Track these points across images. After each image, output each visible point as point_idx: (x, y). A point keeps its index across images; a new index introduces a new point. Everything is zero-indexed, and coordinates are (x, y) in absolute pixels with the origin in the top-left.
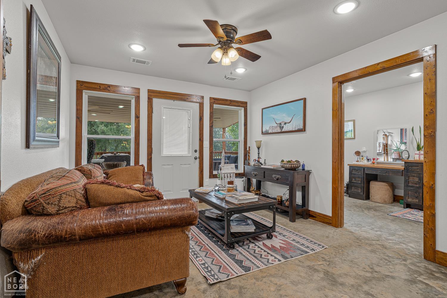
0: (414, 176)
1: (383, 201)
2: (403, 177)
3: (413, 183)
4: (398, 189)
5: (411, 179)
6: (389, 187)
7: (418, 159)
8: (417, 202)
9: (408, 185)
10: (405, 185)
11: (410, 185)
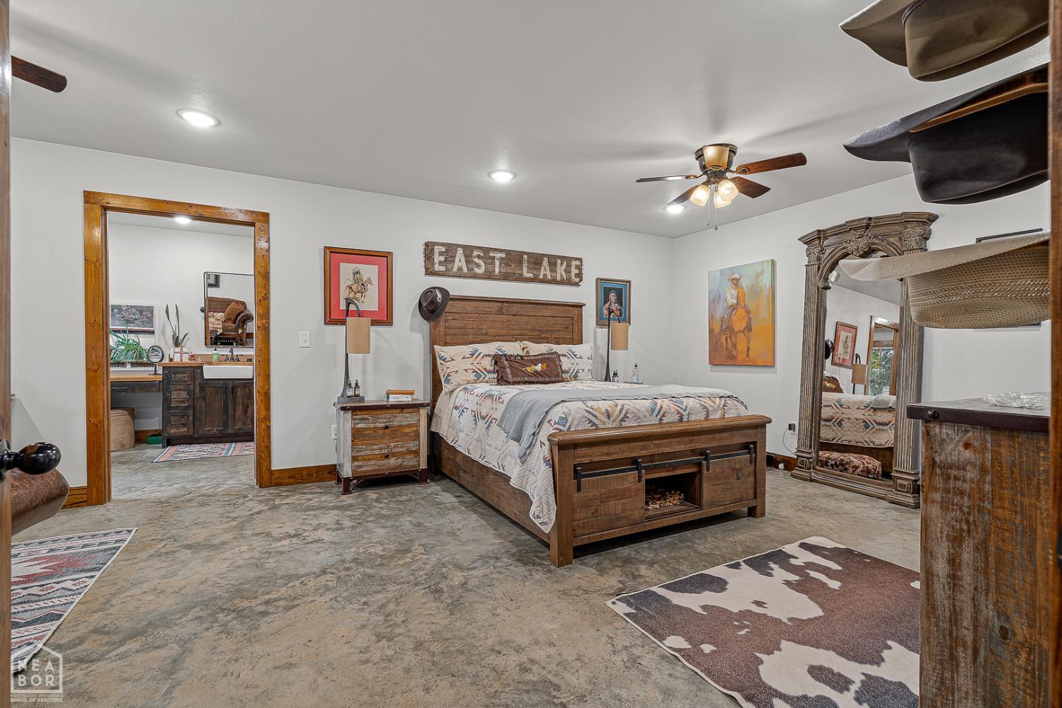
0: (180, 390)
1: (118, 446)
2: (161, 393)
3: (177, 401)
4: (146, 418)
5: (174, 395)
6: (129, 417)
7: (179, 360)
8: (184, 431)
9: (170, 407)
10: (165, 407)
11: (173, 405)
